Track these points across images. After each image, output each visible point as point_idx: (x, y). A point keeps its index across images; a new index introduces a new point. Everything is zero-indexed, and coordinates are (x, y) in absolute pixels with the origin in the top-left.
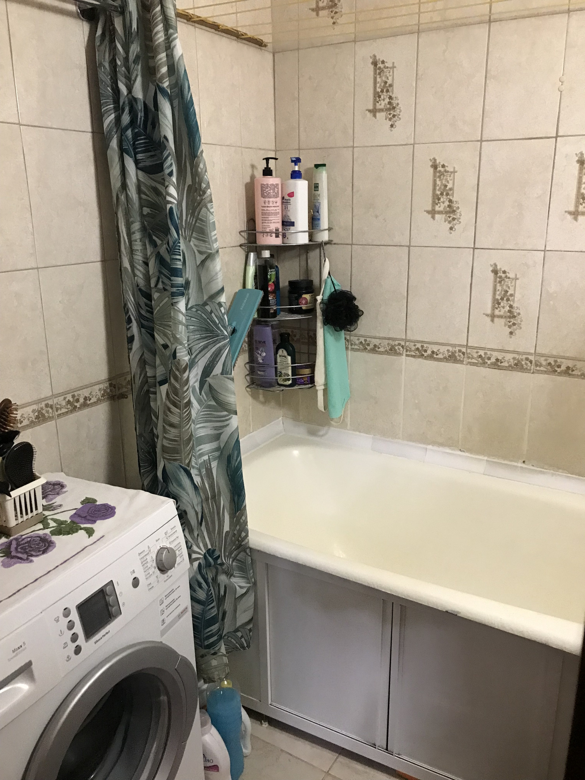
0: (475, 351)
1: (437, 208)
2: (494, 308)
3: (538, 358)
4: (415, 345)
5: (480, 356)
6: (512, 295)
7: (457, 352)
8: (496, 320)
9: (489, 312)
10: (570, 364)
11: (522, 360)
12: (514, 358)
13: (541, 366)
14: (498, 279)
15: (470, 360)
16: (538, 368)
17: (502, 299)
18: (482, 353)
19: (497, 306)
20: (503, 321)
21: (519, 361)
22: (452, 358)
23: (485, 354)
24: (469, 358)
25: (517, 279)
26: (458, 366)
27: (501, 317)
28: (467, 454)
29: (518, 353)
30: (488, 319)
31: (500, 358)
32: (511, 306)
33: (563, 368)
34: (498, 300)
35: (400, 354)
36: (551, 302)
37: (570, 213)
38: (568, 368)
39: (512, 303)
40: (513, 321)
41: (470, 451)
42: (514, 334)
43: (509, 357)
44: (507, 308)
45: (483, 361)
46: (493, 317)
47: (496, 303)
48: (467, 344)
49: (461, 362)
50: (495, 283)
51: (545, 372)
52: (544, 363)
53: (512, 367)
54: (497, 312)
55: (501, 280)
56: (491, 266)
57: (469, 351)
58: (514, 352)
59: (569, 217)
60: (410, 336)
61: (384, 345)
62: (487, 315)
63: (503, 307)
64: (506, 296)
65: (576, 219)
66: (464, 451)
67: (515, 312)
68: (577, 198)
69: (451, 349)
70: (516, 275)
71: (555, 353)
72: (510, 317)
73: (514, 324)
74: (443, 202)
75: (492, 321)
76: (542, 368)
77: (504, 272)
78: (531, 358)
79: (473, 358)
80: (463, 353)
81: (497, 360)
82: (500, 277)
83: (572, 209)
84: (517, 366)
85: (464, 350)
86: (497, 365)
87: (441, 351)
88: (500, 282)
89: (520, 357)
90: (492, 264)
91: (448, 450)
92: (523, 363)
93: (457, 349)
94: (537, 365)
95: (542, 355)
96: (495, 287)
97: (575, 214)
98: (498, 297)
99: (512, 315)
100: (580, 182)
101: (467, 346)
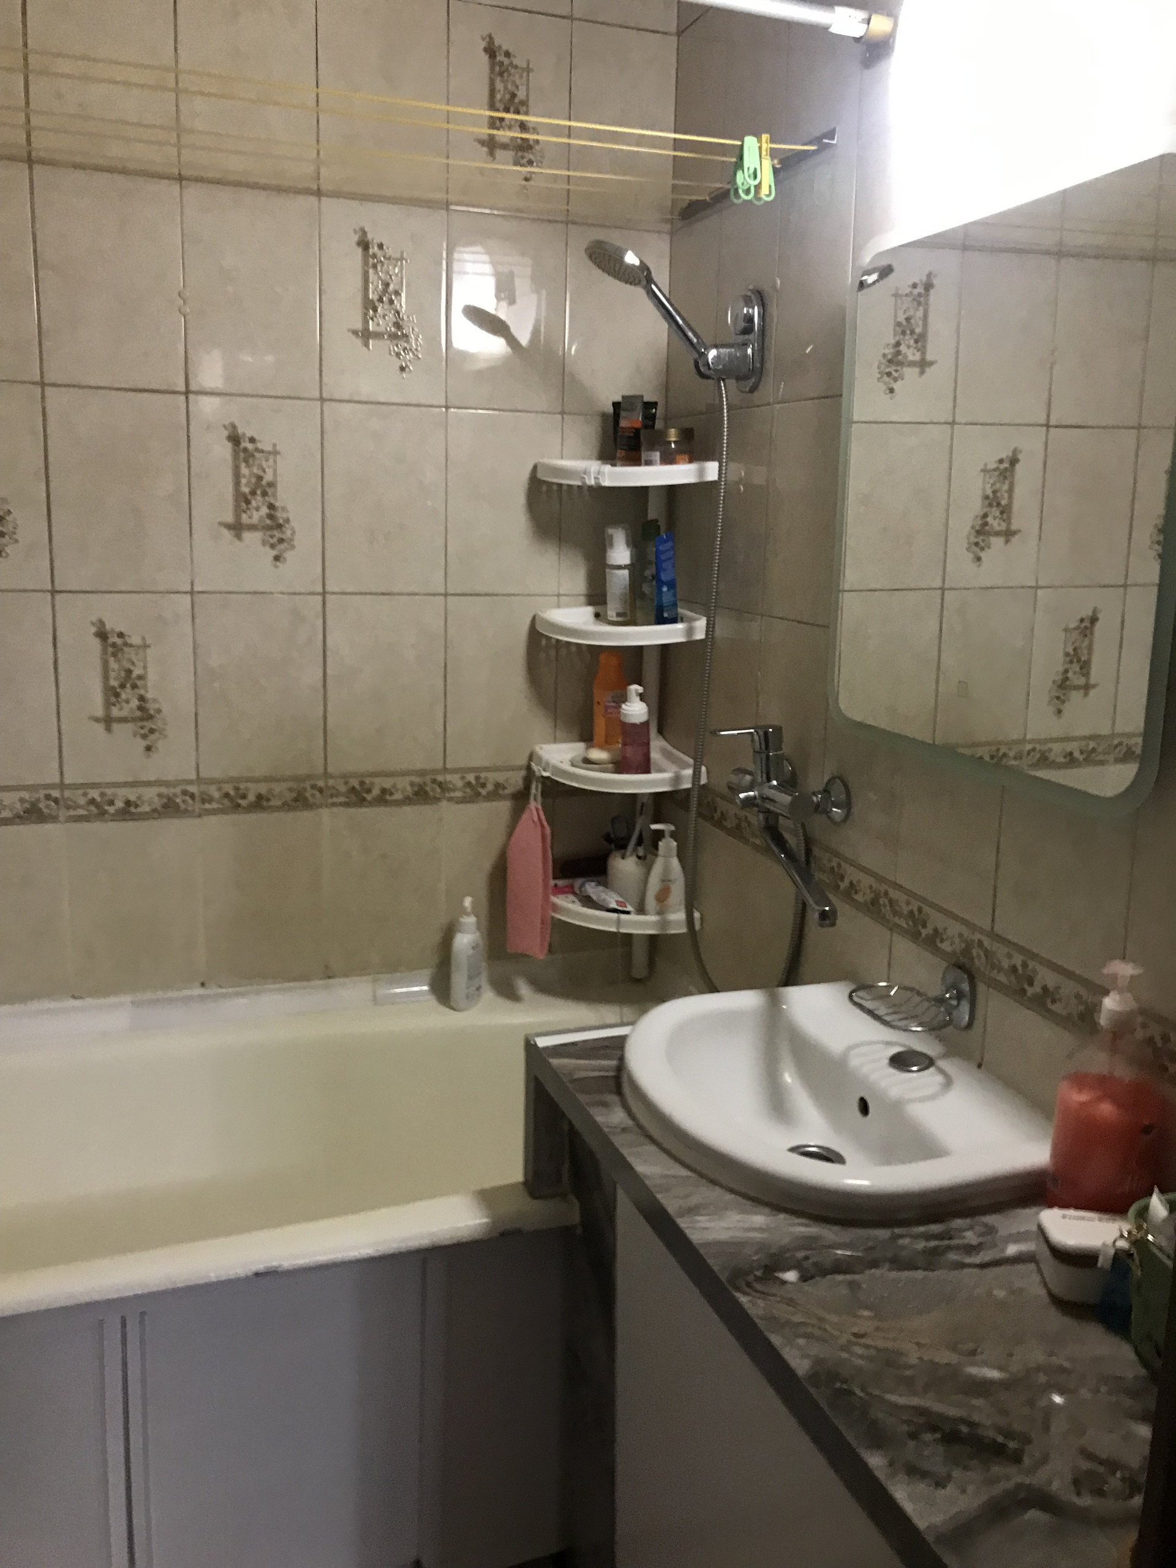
0: (80, 792)
2: (108, 705)
3: (203, 787)
5: (92, 801)
6: (140, 677)
7: (42, 800)
8: (115, 727)
9: (100, 713)
10: (263, 788)
11: (175, 795)
12: (160, 795)
13: (211, 800)
14: (110, 650)
15: (72, 813)
16: (207, 806)
17: (123, 686)
18: (94, 794)
19: (113, 699)
20: (129, 727)
21: (169, 799)
22: (32, 814)
23: (102, 795)
24: (68, 808)
25: (146, 646)
26: (48, 827)
27: (123, 720)
28: (89, 1001)
29: (167, 784)
30: (100, 728)
31: (132, 798)
32: (142, 698)
33: (251, 797)
34: (113, 688)
36: (216, 685)
37: (229, 527)
38: (260, 797)
39: (142, 692)
40: (149, 724)
41: (94, 993)
42: (153, 749)
43: (150, 793)
44: (135, 703)
45: (98, 810)
46: (108, 722)
47: (112, 695)
48: (62, 781)
49: (54, 819)
50: (105, 657)
51: (222, 811)
52: (216, 795)
53: (159, 813)
54: (115, 712)
55: (117, 651)
56: (93, 624)
57: (67, 793)
58: (158, 783)
59: (227, 534)
62: (97, 720)
63: (127, 701)
64: (129, 680)
65: (239, 537)
66: (80, 998)
67: (151, 707)
68: (236, 501)
69: (26, 795)
70: (144, 639)
71: (234, 773)
72: (142, 719)
73: (152, 731)
75: (108, 729)
76: (215, 805)
77: (121, 635)
78: (192, 789)
79: (77, 807)
80: (56, 801)
81: (128, 803)
82: (114, 645)
83: (230, 518)
84: (169, 808)
85: (56, 794)
86: (129, 812)
87: (6, 803)
88: (114, 655)
89: (172, 790)
90: (94, 619)
91: (47, 1004)
92: (178, 800)
93: (42, 794)
94: (203, 801)
95: (212, 781)
96: (105, 665)
97: (237, 528)
98: (114, 683)
99: (145, 714)
100: (237, 476)
101: (62, 786)
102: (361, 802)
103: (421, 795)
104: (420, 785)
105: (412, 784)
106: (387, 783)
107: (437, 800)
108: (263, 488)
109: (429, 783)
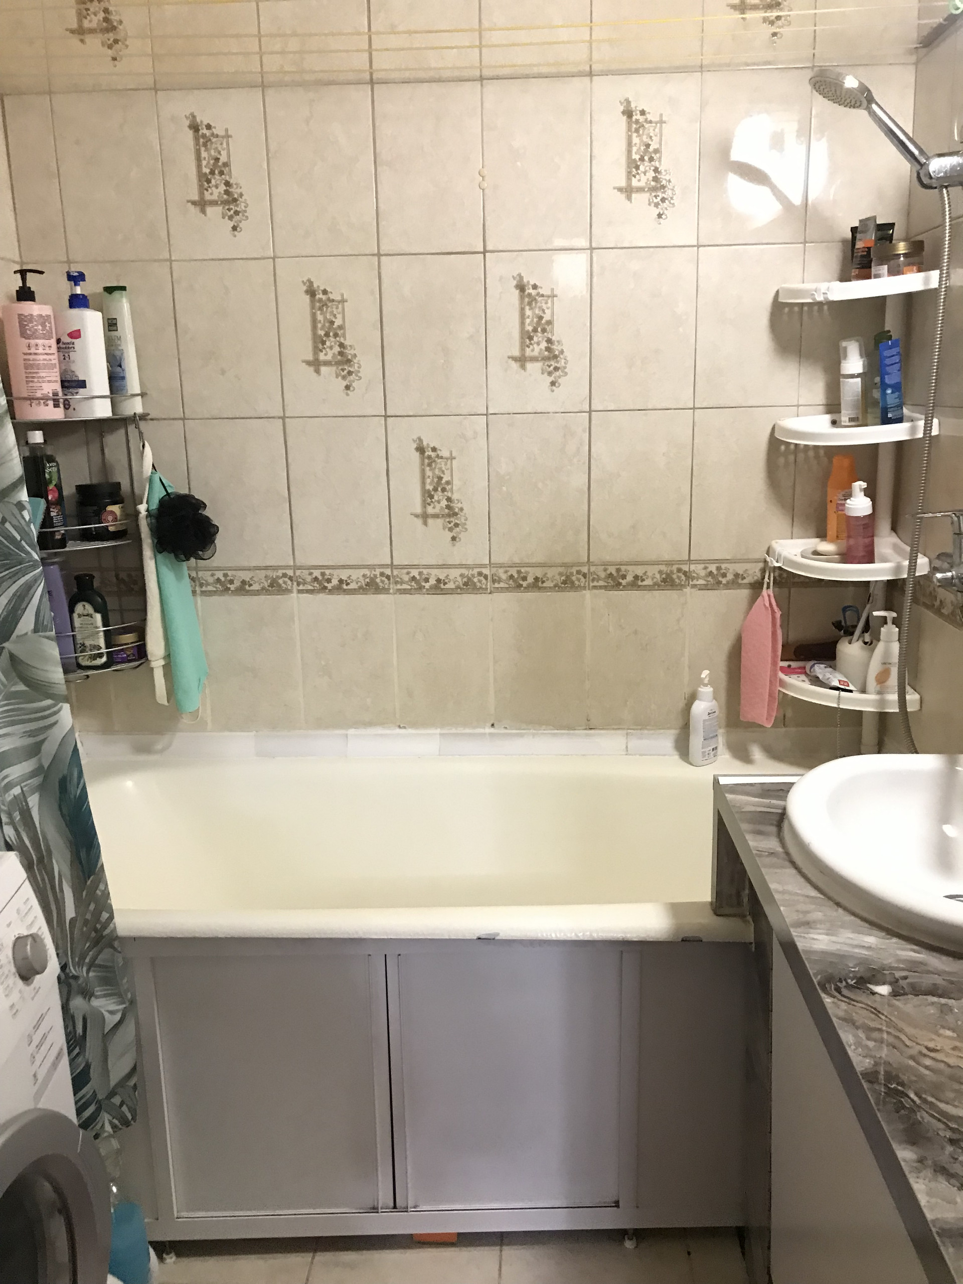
0: (405, 571)
1: (322, 357)
2: (425, 504)
3: (494, 570)
4: (311, 574)
5: (413, 578)
6: (448, 483)
7: (378, 576)
8: (430, 521)
9: (418, 510)
10: (539, 572)
11: (473, 576)
12: (462, 575)
13: (499, 581)
14: (426, 461)
15: (399, 587)
16: (496, 585)
17: (435, 490)
18: (415, 573)
19: (429, 500)
20: (440, 522)
21: (469, 579)
22: (371, 587)
23: (420, 574)
24: (396, 583)
25: (452, 458)
26: (382, 597)
27: (436, 516)
28: (410, 731)
29: (467, 567)
30: (419, 522)
31: (442, 577)
32: (449, 499)
33: (530, 580)
34: (429, 491)
35: (288, 591)
36: (504, 489)
37: (515, 359)
38: (536, 579)
39: (449, 494)
40: (454, 520)
41: (414, 725)
42: (457, 539)
43: (455, 573)
44: (444, 503)
45: (418, 586)
46: (425, 517)
47: (428, 496)
48: (392, 563)
49: (386, 591)
50: (423, 467)
51: (507, 589)
52: (504, 577)
53: (461, 589)
54: (430, 510)
55: (431, 462)
56: (414, 441)
57: (396, 572)
58: (461, 566)
59: (515, 366)
60: (301, 560)
61: (260, 580)
62: (417, 516)
63: (439, 502)
64: (441, 485)
65: (523, 367)
66: (405, 728)
67: (456, 506)
68: (522, 338)
69: (367, 572)
70: (451, 453)
71: (517, 560)
72: (449, 516)
73: (457, 525)
74: (331, 348)
75: (425, 523)
76: (502, 585)
77: (434, 449)
78: (486, 571)
79: (402, 583)
80: (388, 577)
81: (439, 581)
82: (429, 457)
83: (516, 353)
84: (468, 586)
85: (388, 572)
86: (439, 588)
87: (354, 577)
88: (430, 465)
89: (471, 572)
90: (415, 437)
91: (379, 730)
92: (475, 580)
93: (378, 572)
94: (494, 581)
95: (501, 566)
96: (423, 472)
97: (522, 361)
98: (429, 487)
99: (451, 512)
100: (523, 316)
101: (392, 566)
102: (617, 586)
103: (668, 582)
104: (668, 575)
105: (660, 572)
106: (639, 571)
107: (681, 587)
108: (543, 326)
109: (675, 572)
